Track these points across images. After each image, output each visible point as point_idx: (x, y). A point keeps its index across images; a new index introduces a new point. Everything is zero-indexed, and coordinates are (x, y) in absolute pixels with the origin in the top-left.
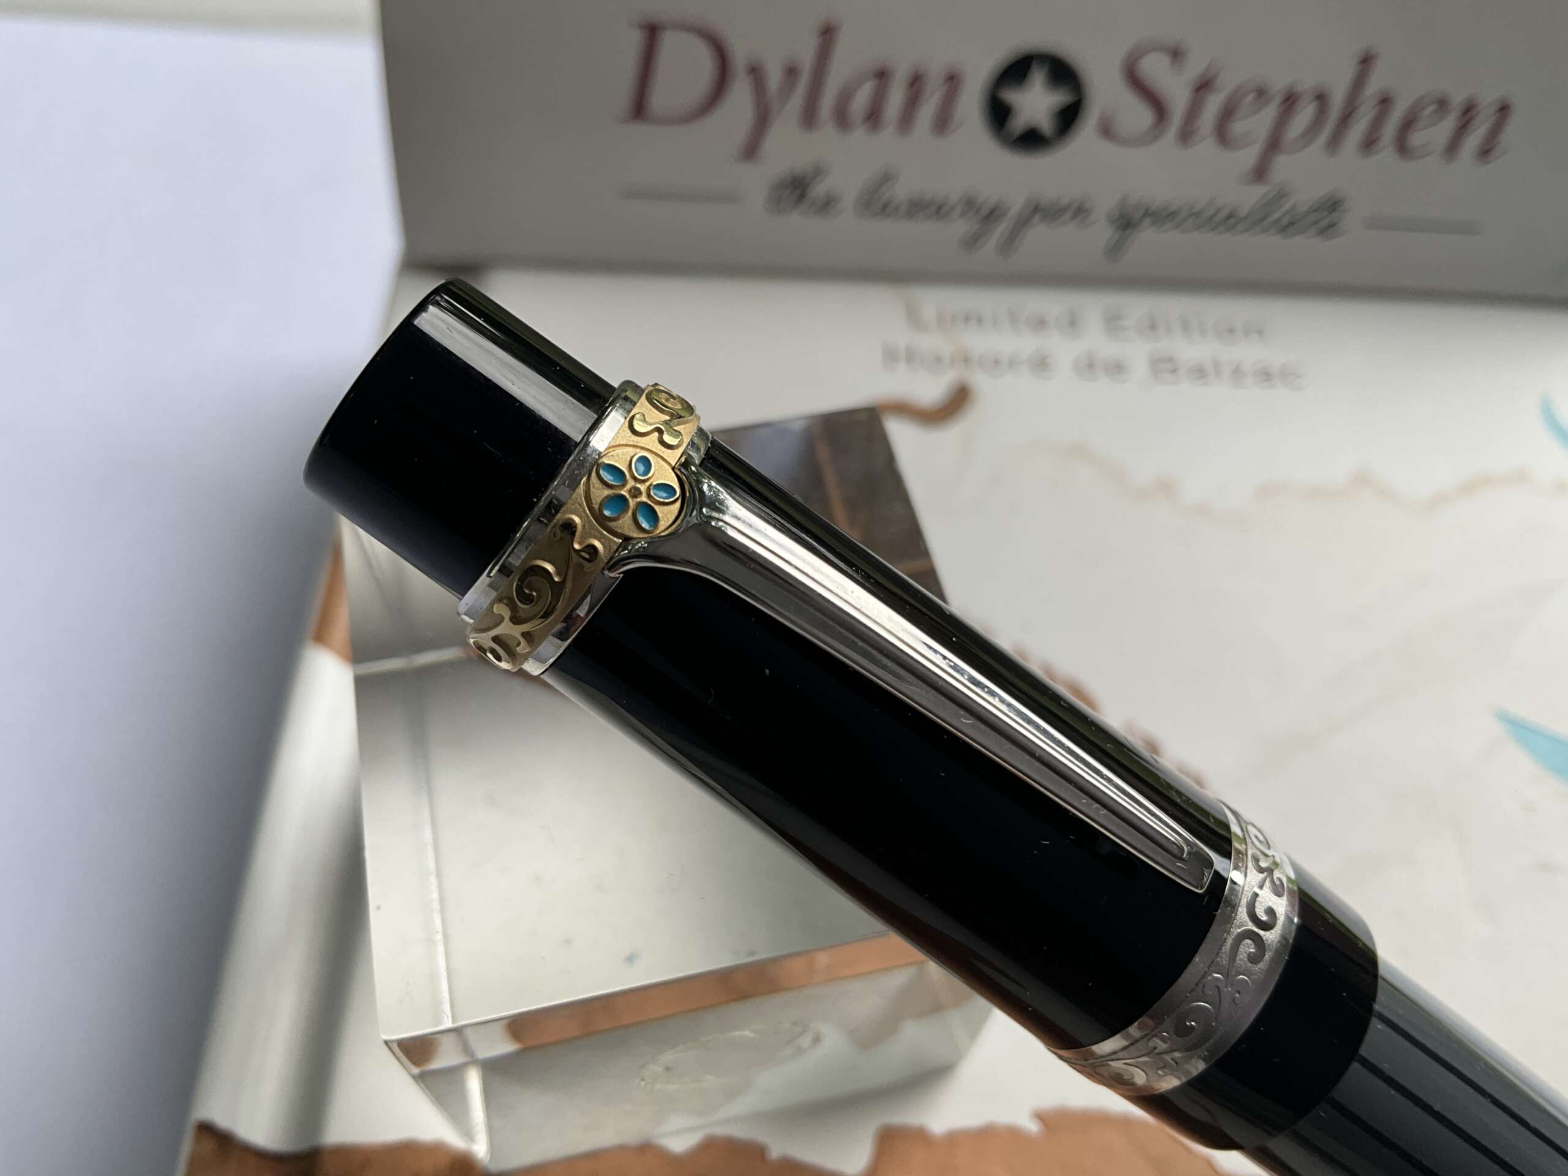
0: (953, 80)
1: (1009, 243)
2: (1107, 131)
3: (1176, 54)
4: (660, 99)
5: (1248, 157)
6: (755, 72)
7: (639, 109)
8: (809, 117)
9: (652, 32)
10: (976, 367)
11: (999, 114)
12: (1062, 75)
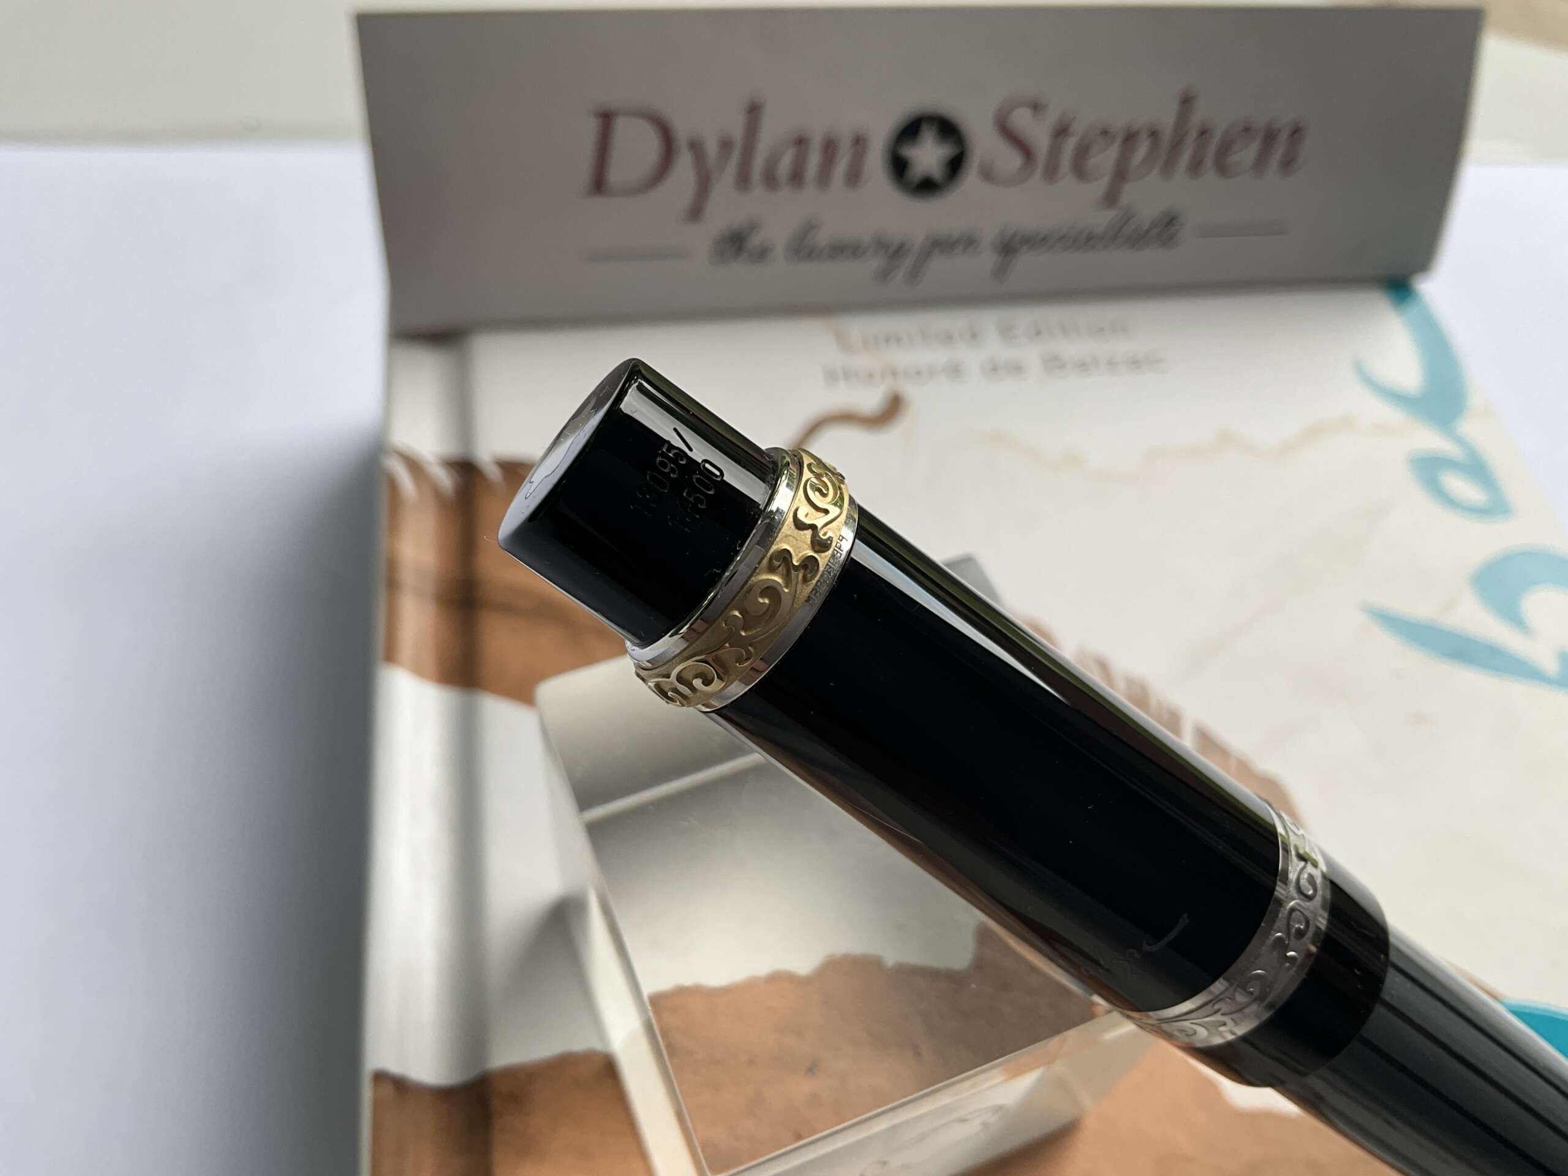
0: (860, 142)
1: (914, 274)
2: (988, 174)
3: (1036, 107)
4: (616, 175)
5: (1099, 187)
6: (696, 147)
7: (599, 184)
8: (743, 181)
9: (606, 119)
10: (902, 377)
11: (899, 166)
12: (948, 129)
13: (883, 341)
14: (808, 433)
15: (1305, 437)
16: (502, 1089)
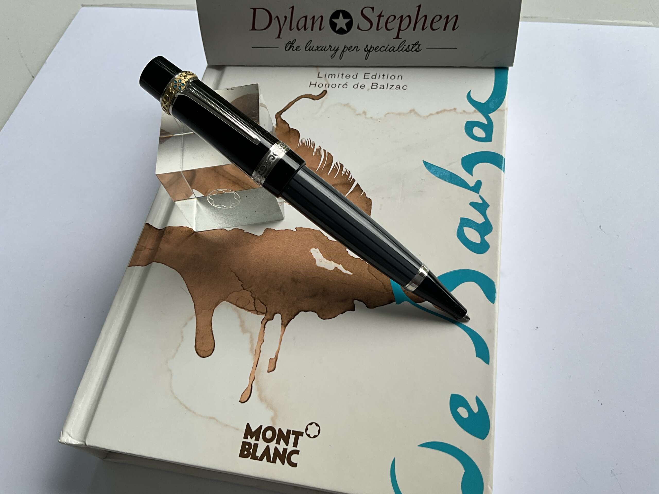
0: (322, 17)
1: (341, 57)
2: (359, 28)
3: (373, 9)
4: (258, 25)
5: (394, 33)
6: (277, 18)
9: (255, 10)
10: (330, 86)
11: (333, 25)
12: (346, 15)
13: (331, 76)
14: (297, 99)
15: (438, 113)
16: (167, 231)
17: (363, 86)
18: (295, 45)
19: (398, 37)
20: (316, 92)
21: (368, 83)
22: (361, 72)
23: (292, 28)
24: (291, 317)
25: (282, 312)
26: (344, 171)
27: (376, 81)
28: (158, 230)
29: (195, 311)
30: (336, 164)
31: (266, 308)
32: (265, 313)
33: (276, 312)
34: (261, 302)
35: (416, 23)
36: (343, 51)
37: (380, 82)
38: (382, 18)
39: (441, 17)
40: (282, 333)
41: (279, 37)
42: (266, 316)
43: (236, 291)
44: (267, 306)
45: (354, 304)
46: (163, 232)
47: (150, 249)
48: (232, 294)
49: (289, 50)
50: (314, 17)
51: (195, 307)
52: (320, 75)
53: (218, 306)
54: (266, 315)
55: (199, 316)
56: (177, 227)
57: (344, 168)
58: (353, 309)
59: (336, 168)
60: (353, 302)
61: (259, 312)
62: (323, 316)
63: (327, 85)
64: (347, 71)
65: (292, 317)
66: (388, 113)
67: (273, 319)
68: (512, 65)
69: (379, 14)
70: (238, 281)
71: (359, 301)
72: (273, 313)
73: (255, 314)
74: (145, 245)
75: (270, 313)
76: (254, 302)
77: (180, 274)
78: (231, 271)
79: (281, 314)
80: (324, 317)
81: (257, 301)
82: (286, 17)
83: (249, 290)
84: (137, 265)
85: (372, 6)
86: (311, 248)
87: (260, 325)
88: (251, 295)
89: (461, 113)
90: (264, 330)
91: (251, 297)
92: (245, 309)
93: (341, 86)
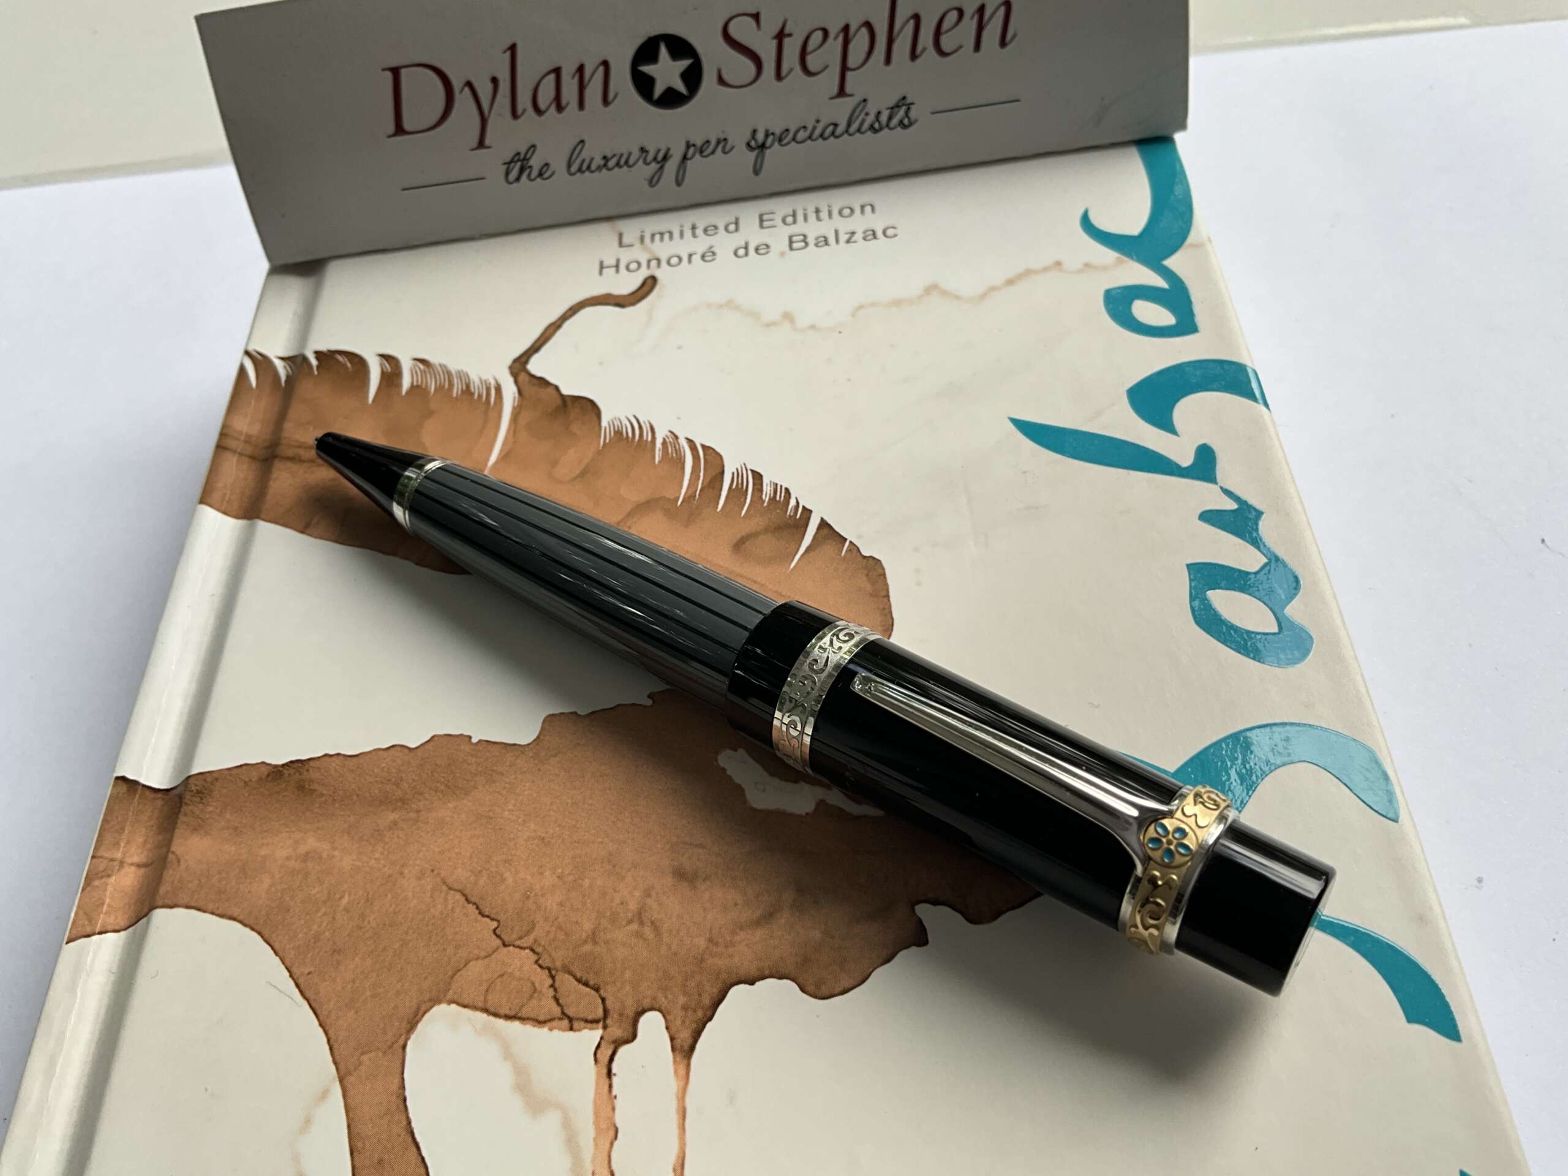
0: (605, 67)
2: (722, 81)
3: (756, 18)
5: (830, 81)
6: (469, 86)
8: (513, 112)
10: (664, 263)
11: (644, 84)
12: (680, 47)
13: (657, 237)
14: (570, 313)
15: (1010, 282)
16: (194, 788)
17: (762, 249)
18: (535, 162)
19: (842, 92)
20: (626, 284)
21: (778, 237)
22: (748, 213)
23: (519, 111)
24: (700, 1014)
25: (662, 1001)
26: (767, 490)
27: (800, 227)
28: (159, 795)
29: (335, 1063)
30: (738, 475)
31: (603, 1000)
32: (602, 1021)
33: (640, 1009)
34: (579, 981)
35: (890, 41)
36: (685, 158)
37: (813, 229)
38: (787, 41)
39: (961, 13)
40: (682, 1083)
41: (481, 144)
42: (609, 1030)
43: (478, 958)
44: (602, 991)
45: (920, 921)
46: (181, 797)
47: (139, 866)
48: (463, 972)
49: (518, 179)
50: (581, 69)
51: (331, 1049)
52: (625, 240)
53: (420, 1026)
54: (605, 1027)
55: (351, 1079)
56: (229, 769)
57: (766, 481)
58: (919, 938)
59: (740, 486)
60: (913, 911)
61: (578, 1019)
62: (818, 986)
63: (654, 263)
64: (703, 217)
65: (705, 1015)
66: (861, 307)
67: (634, 1036)
68: (1182, 126)
69: (776, 30)
70: (480, 917)
71: (935, 903)
72: (630, 1012)
73: (563, 1030)
74: (119, 855)
75: (621, 1015)
76: (552, 986)
77: (259, 933)
78: (444, 888)
79: (660, 1011)
80: (824, 990)
81: (566, 982)
82: (494, 80)
83: (525, 945)
84: (98, 930)
85: (754, 12)
86: (717, 753)
87: (589, 1072)
88: (536, 962)
89: (1080, 271)
90: (610, 1086)
91: (539, 969)
92: (522, 1019)
93: (696, 258)
